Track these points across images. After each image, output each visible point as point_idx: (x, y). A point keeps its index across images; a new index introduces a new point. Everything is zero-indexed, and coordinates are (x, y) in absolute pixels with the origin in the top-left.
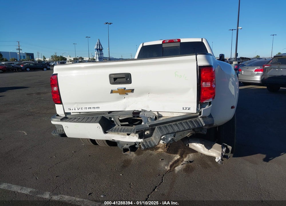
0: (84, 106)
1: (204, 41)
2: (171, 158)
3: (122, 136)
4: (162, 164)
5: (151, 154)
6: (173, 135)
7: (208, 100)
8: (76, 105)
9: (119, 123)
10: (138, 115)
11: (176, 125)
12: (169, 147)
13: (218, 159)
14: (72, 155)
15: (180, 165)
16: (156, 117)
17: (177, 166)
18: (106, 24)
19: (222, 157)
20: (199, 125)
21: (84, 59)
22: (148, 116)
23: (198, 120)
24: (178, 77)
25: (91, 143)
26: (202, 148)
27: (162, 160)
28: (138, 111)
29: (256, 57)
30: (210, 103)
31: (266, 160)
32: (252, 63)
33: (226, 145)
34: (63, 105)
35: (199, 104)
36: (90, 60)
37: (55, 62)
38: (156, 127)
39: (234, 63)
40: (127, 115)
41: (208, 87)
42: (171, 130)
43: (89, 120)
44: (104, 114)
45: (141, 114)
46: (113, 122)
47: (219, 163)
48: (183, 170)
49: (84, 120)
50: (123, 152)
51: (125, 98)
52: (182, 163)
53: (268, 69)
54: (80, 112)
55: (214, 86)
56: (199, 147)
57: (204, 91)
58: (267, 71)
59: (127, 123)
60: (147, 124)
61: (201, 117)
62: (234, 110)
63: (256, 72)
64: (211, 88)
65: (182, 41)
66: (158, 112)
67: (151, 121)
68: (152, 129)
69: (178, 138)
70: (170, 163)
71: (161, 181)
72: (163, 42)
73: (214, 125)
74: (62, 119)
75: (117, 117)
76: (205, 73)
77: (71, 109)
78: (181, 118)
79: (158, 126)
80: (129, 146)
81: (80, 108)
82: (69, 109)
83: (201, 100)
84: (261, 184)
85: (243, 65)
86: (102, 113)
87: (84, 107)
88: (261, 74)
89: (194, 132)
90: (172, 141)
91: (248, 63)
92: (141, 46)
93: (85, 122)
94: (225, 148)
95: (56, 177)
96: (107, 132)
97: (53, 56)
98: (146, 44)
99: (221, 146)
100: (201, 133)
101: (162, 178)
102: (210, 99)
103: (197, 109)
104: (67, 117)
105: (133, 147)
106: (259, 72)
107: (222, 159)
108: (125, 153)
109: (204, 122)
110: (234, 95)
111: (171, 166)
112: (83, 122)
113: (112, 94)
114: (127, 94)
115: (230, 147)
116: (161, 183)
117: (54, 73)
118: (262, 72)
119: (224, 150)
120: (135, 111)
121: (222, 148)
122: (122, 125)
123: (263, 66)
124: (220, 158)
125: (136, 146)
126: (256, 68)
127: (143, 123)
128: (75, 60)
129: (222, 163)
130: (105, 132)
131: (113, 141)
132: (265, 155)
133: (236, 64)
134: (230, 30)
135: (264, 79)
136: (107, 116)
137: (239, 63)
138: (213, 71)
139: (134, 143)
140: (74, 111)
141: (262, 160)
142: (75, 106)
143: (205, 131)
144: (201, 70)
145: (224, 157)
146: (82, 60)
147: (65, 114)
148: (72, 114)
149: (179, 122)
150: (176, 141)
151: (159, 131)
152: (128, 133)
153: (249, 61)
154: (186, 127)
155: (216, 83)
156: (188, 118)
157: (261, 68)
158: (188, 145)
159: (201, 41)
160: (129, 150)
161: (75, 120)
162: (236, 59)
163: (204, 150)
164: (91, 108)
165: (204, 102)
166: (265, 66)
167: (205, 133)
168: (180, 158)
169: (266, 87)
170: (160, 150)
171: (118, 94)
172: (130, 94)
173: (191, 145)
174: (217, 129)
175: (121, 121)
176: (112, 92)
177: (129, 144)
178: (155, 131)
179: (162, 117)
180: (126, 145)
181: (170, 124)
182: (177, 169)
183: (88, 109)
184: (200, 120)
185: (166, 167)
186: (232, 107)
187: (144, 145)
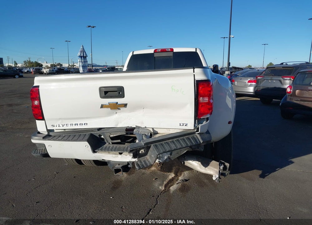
0: (69, 122)
1: (198, 52)
2: (165, 177)
3: (114, 156)
4: (156, 184)
5: (143, 174)
6: (169, 153)
7: (206, 116)
8: (61, 121)
9: (110, 141)
10: (132, 132)
11: (173, 142)
12: (162, 165)
13: (215, 177)
14: (54, 177)
15: (176, 184)
16: (151, 134)
17: (172, 185)
18: (89, 27)
19: (219, 175)
20: (196, 143)
21: (63, 66)
22: (142, 133)
23: (195, 136)
24: (175, 91)
25: (76, 163)
26: (199, 166)
27: (155, 179)
28: (131, 127)
29: (248, 67)
30: (207, 119)
31: (263, 176)
32: (244, 74)
33: (223, 162)
34: (45, 121)
35: (197, 120)
36: (70, 66)
37: (29, 69)
38: (152, 145)
39: (227, 73)
40: (119, 132)
41: (206, 102)
42: (168, 149)
43: (75, 138)
44: (93, 131)
45: (135, 130)
46: (103, 139)
47: (217, 181)
48: (179, 190)
49: (70, 138)
50: (114, 173)
51: (116, 113)
52: (177, 182)
53: (261, 81)
54: (65, 129)
55: (211, 101)
56: (195, 164)
57: (201, 106)
58: (260, 82)
59: (119, 141)
60: (142, 142)
61: (198, 133)
62: (231, 125)
63: (250, 84)
64: (209, 103)
65: (176, 50)
66: (153, 129)
67: (146, 138)
68: (147, 147)
69: (175, 155)
70: (164, 182)
71: (155, 203)
72: (155, 51)
73: (212, 141)
74: (45, 138)
75: (108, 134)
76: (202, 88)
77: (54, 126)
78: (178, 134)
79: (154, 144)
80: (121, 166)
81: (65, 124)
82: (52, 125)
83: (198, 116)
84: (258, 202)
85: (236, 76)
86: (91, 130)
87: (69, 124)
88: (254, 86)
89: (191, 149)
90: (168, 159)
91: (241, 74)
92: (131, 55)
93: (72, 140)
94: (223, 165)
95: (37, 203)
96: (97, 151)
97: (26, 61)
98: (136, 53)
99: (218, 163)
100: (198, 150)
101: (157, 199)
102: (207, 115)
103: (194, 125)
104: (50, 135)
105: (126, 168)
106: (252, 83)
107: (219, 177)
108: (116, 174)
109: (202, 138)
110: (231, 108)
111: (166, 186)
112: (69, 141)
113: (102, 109)
114: (119, 109)
115: (227, 165)
116: (156, 205)
117: (35, 85)
118: (255, 84)
119: (222, 167)
120: (128, 127)
121: (220, 165)
122: (113, 143)
123: (256, 77)
124: (217, 176)
125: (129, 166)
126: (249, 79)
127: (137, 141)
128: (52, 66)
129: (220, 182)
130: (94, 152)
131: (103, 161)
132: (261, 171)
133: (228, 74)
134: (222, 38)
135: (257, 90)
136: (97, 134)
137: (231, 73)
138: (211, 85)
139: (127, 163)
140: (58, 128)
141: (258, 177)
142: (59, 122)
143: (202, 148)
144: (198, 84)
145: (221, 174)
146: (60, 66)
147: (47, 131)
148: (55, 131)
149: (175, 139)
150: (172, 159)
151: (155, 149)
152: (120, 152)
153: (242, 71)
154: (183, 145)
155: (213, 98)
156: (185, 135)
157: (254, 79)
158: (184, 163)
159: (195, 51)
160: (122, 170)
161: (60, 138)
162: (229, 69)
163: (201, 168)
164: (77, 124)
165: (201, 118)
166: (259, 78)
167: (202, 150)
168: (175, 176)
169: (259, 99)
170: (153, 168)
171: (109, 109)
172: (122, 109)
173: (187, 163)
174: (213, 145)
175: (112, 139)
176: (102, 106)
177: (121, 164)
178: (151, 149)
179: (157, 133)
180: (117, 165)
181: (167, 141)
182: (173, 188)
183: (74, 125)
184: (197, 137)
185: (160, 188)
186: (229, 122)
187: (138, 165)
